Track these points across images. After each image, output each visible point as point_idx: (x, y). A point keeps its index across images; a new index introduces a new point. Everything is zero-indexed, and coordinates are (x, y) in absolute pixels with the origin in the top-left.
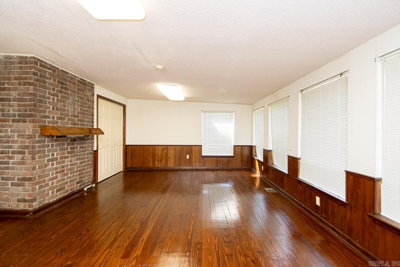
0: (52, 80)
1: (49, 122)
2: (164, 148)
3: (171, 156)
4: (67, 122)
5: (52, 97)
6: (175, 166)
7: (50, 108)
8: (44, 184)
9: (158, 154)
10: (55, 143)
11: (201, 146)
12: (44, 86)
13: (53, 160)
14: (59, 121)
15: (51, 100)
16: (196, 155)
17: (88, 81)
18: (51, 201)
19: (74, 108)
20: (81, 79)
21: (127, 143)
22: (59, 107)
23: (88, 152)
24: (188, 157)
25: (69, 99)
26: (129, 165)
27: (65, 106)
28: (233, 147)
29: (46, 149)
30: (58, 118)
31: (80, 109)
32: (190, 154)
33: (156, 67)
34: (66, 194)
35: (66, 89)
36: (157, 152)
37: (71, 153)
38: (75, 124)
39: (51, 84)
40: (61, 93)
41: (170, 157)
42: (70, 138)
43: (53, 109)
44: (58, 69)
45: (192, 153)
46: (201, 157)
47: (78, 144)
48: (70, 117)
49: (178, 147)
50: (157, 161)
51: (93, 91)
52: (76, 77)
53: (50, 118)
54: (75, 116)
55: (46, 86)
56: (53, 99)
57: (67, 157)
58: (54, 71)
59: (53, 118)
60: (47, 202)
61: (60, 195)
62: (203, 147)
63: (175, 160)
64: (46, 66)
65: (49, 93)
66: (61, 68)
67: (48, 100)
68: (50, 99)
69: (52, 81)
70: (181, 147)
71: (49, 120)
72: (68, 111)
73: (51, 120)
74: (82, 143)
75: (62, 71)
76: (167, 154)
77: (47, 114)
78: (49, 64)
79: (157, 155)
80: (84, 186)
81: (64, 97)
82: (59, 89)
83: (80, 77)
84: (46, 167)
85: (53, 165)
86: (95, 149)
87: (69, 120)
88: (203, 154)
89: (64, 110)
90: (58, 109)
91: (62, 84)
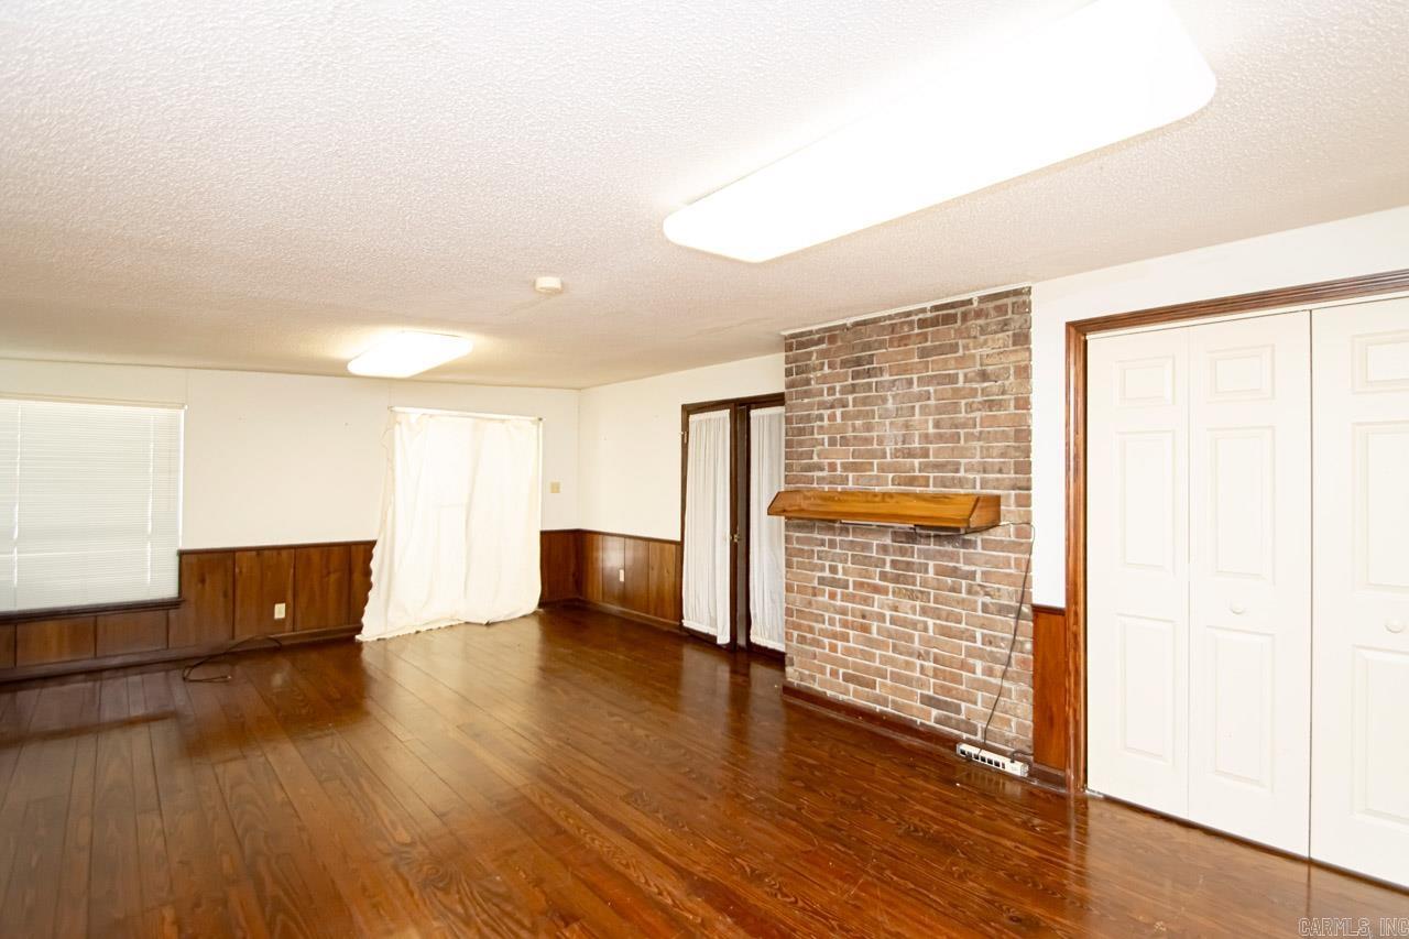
0: (826, 367)
1: (821, 480)
4: (878, 477)
5: (826, 413)
7: (823, 445)
8: (809, 636)
10: (838, 538)
12: (805, 392)
13: (834, 583)
14: (851, 475)
15: (826, 422)
18: (830, 693)
19: (907, 426)
20: (936, 308)
22: (850, 434)
23: (988, 599)
25: (884, 400)
27: (869, 428)
29: (816, 549)
30: (845, 467)
31: (937, 425)
35: (869, 373)
37: (896, 579)
38: (912, 481)
39: (824, 379)
40: (853, 392)
42: (891, 530)
43: (832, 442)
44: (844, 327)
47: (927, 555)
48: (889, 459)
52: (908, 314)
53: (822, 470)
54: (910, 454)
55: (811, 390)
56: (832, 418)
57: (876, 589)
58: (832, 339)
59: (832, 467)
60: (816, 687)
64: (812, 340)
65: (822, 405)
66: (849, 321)
67: (819, 423)
68: (822, 419)
69: (826, 370)
71: (821, 474)
72: (880, 442)
73: (825, 474)
74: (943, 555)
75: (857, 324)
77: (816, 459)
78: (818, 331)
80: (965, 736)
81: (865, 401)
82: (850, 381)
83: (928, 305)
84: (815, 595)
85: (832, 596)
87: (882, 469)
89: (868, 441)
90: (845, 441)
91: (858, 362)
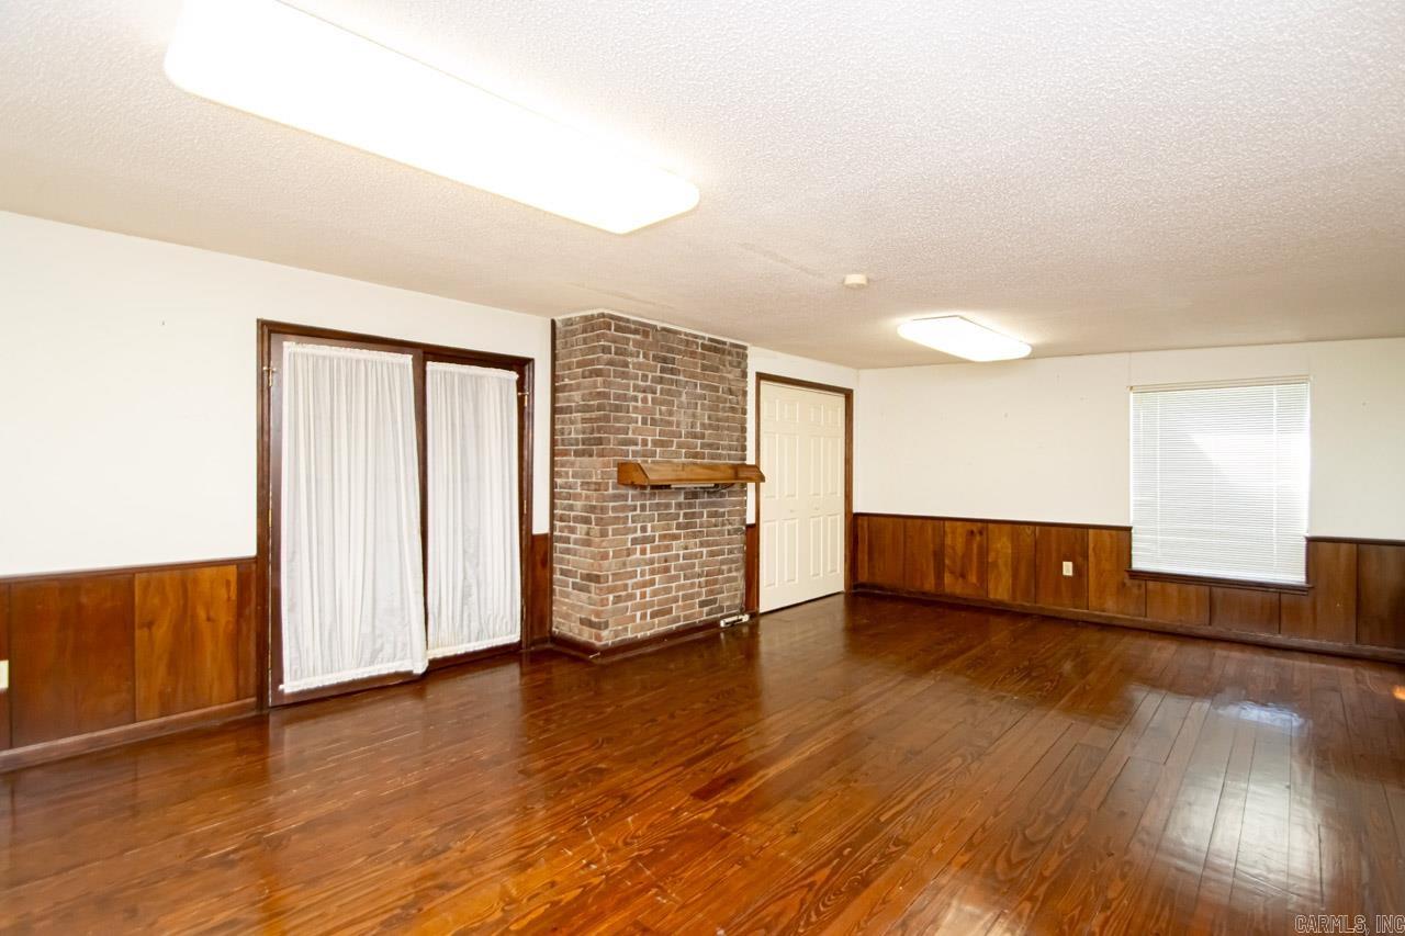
0: (641, 356)
1: (635, 453)
2: (975, 530)
3: (1001, 562)
4: (676, 452)
5: (640, 395)
6: (1014, 598)
7: (637, 422)
8: (624, 593)
9: (953, 548)
10: (648, 502)
11: (1129, 529)
12: (623, 373)
13: (645, 540)
14: (658, 450)
15: (640, 404)
16: (1107, 566)
17: (728, 340)
18: (639, 635)
19: (694, 416)
20: (711, 340)
21: (856, 509)
22: (657, 416)
23: (730, 527)
24: (1068, 569)
25: (680, 395)
26: (864, 577)
27: (670, 413)
28: (1304, 543)
29: (630, 514)
30: (655, 443)
31: (709, 418)
32: (1080, 560)
33: (844, 281)
34: (674, 626)
35: (672, 371)
36: (948, 541)
37: (687, 526)
38: (696, 455)
39: (639, 366)
40: (661, 383)
41: (995, 564)
42: (683, 492)
43: (644, 422)
44: (654, 327)
45: (1086, 557)
46: (1126, 575)
47: (704, 505)
48: (683, 439)
49: (1029, 530)
50: (952, 573)
51: (742, 366)
52: (696, 337)
53: (636, 444)
54: (695, 436)
55: (628, 373)
56: (645, 400)
57: (676, 537)
58: (646, 334)
59: (645, 443)
60: (630, 635)
61: (659, 626)
62: (1134, 536)
63: (1015, 576)
64: (628, 327)
65: (636, 388)
66: (660, 325)
67: (633, 403)
68: (637, 401)
69: (641, 359)
70: (1041, 532)
71: (634, 448)
72: (678, 425)
73: (639, 448)
74: (713, 504)
75: (664, 329)
76: (984, 552)
77: (630, 435)
78: (635, 322)
79: (948, 551)
80: (719, 615)
81: (669, 392)
82: (658, 374)
83: (707, 336)
84: (628, 555)
85: (643, 552)
86: (751, 519)
87: (680, 446)
88: (1137, 565)
89: (670, 423)
90: (654, 422)
91: (665, 360)
